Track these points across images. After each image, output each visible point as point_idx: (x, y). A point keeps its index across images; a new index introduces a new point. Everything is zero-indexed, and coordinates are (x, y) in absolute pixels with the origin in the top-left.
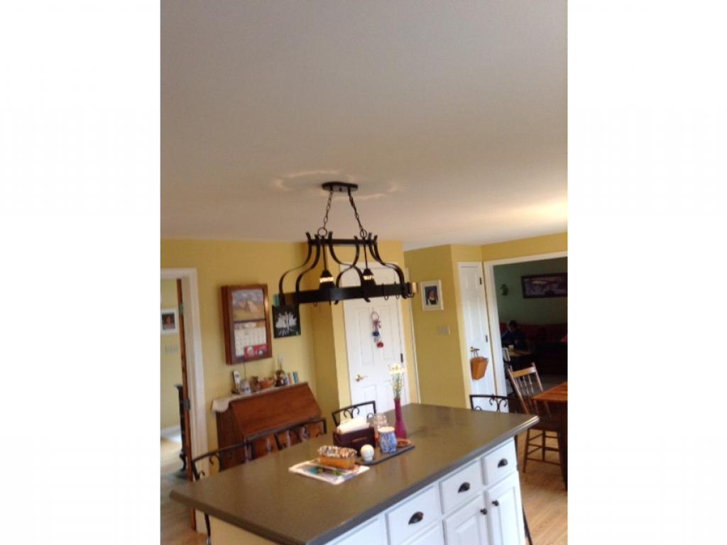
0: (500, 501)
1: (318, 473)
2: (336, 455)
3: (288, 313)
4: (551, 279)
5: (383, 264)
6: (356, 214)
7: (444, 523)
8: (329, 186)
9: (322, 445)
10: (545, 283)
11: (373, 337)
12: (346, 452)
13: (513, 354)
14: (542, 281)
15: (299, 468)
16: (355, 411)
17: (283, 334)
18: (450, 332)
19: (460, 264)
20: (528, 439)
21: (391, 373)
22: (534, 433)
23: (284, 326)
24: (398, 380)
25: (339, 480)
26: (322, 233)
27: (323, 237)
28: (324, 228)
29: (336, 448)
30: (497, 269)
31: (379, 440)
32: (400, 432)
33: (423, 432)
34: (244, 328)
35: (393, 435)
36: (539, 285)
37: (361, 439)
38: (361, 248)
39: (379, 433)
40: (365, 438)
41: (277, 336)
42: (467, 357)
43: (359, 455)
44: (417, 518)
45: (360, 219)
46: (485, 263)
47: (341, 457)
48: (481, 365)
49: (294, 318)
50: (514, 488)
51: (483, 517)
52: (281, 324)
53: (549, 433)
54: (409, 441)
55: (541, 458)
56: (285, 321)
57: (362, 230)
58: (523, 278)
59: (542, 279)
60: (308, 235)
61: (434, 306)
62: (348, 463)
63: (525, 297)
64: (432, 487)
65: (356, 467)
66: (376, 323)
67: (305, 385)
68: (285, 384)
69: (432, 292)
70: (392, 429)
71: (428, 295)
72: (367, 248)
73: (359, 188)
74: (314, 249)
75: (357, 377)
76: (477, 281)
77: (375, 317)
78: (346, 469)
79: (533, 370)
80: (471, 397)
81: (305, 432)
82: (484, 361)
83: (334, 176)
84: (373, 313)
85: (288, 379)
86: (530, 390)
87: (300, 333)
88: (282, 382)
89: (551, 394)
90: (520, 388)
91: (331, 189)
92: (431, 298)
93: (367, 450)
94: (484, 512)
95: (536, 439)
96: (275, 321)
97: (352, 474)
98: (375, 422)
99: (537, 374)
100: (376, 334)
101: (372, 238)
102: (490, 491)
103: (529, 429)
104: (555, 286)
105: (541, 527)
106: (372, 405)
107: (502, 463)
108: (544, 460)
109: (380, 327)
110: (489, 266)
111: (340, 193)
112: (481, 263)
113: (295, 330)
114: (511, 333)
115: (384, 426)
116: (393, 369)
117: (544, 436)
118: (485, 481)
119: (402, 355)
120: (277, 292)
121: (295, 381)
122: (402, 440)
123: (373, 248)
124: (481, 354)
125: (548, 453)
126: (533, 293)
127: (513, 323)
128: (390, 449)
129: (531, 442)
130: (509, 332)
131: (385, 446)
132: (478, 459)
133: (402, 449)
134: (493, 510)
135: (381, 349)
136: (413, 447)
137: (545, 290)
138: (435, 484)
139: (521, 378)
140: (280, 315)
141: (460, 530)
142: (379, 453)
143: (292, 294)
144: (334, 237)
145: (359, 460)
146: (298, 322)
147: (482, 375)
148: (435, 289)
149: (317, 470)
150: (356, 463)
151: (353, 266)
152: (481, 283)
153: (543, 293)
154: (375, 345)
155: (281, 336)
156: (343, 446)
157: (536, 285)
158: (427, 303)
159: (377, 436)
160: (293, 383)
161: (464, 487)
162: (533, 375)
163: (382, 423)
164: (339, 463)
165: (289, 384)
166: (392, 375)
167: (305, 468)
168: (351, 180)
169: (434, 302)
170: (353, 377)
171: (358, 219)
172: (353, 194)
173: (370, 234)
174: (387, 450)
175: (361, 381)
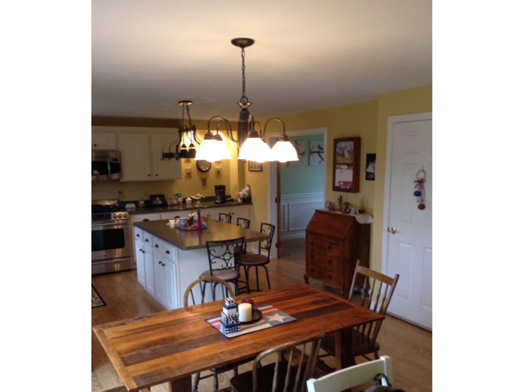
11: (415, 198)
34: (341, 168)
66: (420, 182)
75: (392, 230)
77: (420, 176)
84: (421, 171)
100: (417, 194)
107: (168, 252)
135: (421, 211)
161: (157, 246)
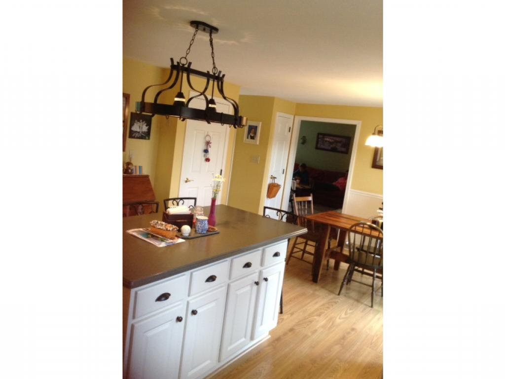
0: (269, 279)
1: (147, 237)
2: (163, 227)
3: (143, 121)
4: (338, 139)
5: (225, 98)
6: (213, 52)
7: (229, 286)
8: (196, 24)
9: (154, 219)
10: (333, 141)
11: (203, 154)
12: (170, 227)
13: (298, 186)
14: (331, 139)
15: (133, 232)
16: (181, 202)
17: (136, 137)
18: (259, 162)
19: (278, 114)
20: (295, 244)
21: (214, 180)
22: (300, 240)
23: (138, 130)
24: (217, 186)
25: (163, 245)
26: (184, 61)
27: (183, 65)
28: (185, 58)
29: (164, 223)
30: (303, 123)
31: (196, 224)
32: (211, 221)
33: (226, 224)
35: (206, 222)
36: (329, 141)
37: (183, 221)
38: (211, 82)
39: (197, 219)
40: (186, 221)
41: (131, 136)
42: (267, 181)
43: (179, 231)
44: (212, 279)
45: (215, 58)
46: (296, 117)
47: (167, 229)
48: (275, 189)
49: (147, 126)
50: (280, 273)
51: (255, 287)
52: (136, 128)
53: (310, 242)
54: (216, 229)
55: (300, 257)
56: (140, 127)
57: (215, 67)
58: (319, 134)
59: (332, 137)
60: (172, 60)
61: (252, 140)
62: (171, 234)
63: (317, 148)
64: (227, 261)
65: (176, 238)
66: (208, 143)
67: (147, 177)
68: (131, 173)
69: (253, 130)
70: (206, 218)
71: (249, 132)
72: (216, 83)
73: (219, 31)
74: (175, 72)
75: (186, 179)
76: (287, 129)
77: (208, 139)
78: (168, 238)
79: (310, 198)
80: (265, 208)
81: (142, 209)
82: (278, 186)
83: (202, 17)
84: (208, 135)
85: (134, 170)
86: (304, 211)
87: (149, 139)
88: (130, 171)
89: (319, 217)
90: (299, 209)
91: (197, 28)
92: (251, 134)
93: (186, 229)
94: (257, 283)
95: (300, 245)
96: (132, 125)
97: (172, 242)
98: (195, 211)
99: (312, 202)
100: (206, 151)
101: (221, 76)
102: (264, 271)
103: (298, 236)
104: (339, 145)
105: (290, 301)
106: (194, 200)
107: (276, 255)
108: (302, 259)
109: (210, 147)
110: (299, 119)
111: (203, 33)
112: (293, 117)
113: (146, 135)
114: (301, 172)
115: (201, 215)
116: (216, 177)
117: (306, 244)
118: (262, 264)
119: (221, 171)
120: (140, 100)
121: (140, 173)
122: (212, 227)
123: (220, 83)
124: (276, 181)
125: (306, 255)
126: (322, 146)
127: (304, 166)
128: (202, 231)
129: (296, 246)
130: (299, 171)
131: (199, 229)
132: (261, 248)
133: (210, 233)
134: (263, 283)
135: (207, 163)
136: (218, 233)
137: (331, 146)
138: (229, 259)
139: (301, 202)
140: (136, 121)
141: (239, 292)
142: (194, 232)
143: (151, 104)
144: (192, 67)
145: (179, 234)
146: (149, 130)
147: (274, 196)
148: (256, 128)
149: (147, 235)
150: (176, 236)
151: (203, 93)
152: (289, 131)
153: (330, 148)
154: (204, 159)
155: (134, 137)
156: (169, 223)
157: (326, 141)
158: (248, 138)
159: (194, 221)
160: (138, 173)
161: (248, 265)
162: (309, 202)
163: (200, 213)
164: (165, 233)
165: (134, 174)
166: (214, 181)
167: (139, 232)
168: (215, 24)
169: (252, 138)
170: (183, 178)
171: (213, 58)
172: (213, 36)
173: (220, 72)
174: (200, 231)
175: (188, 183)
